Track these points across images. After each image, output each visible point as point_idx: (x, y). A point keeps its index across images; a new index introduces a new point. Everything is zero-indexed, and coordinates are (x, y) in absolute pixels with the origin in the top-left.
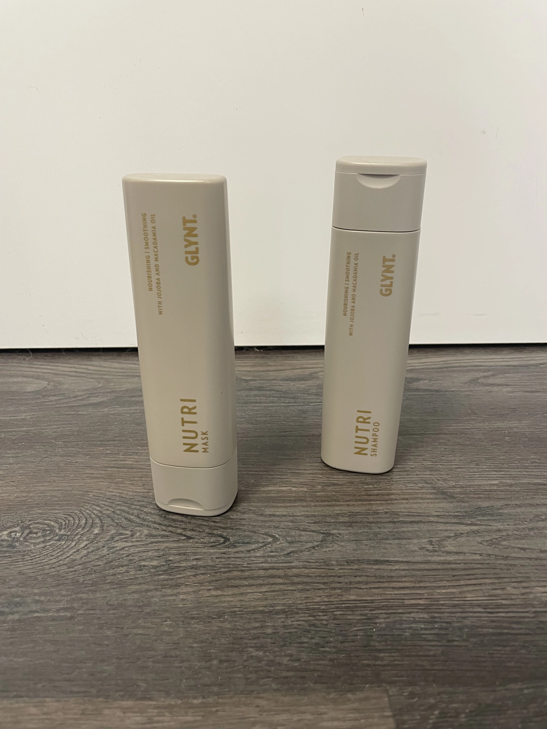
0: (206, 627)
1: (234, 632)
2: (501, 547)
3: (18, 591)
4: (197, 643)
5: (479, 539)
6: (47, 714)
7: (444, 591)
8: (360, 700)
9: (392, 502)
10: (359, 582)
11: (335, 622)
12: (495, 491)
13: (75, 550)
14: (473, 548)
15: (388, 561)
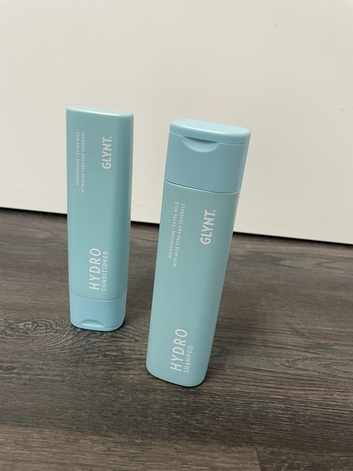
0: (146, 396)
1: (163, 402)
2: (332, 369)
3: (29, 361)
4: (140, 406)
5: (319, 363)
6: (45, 439)
7: (294, 392)
8: (239, 452)
9: (265, 333)
10: (242, 381)
11: (226, 403)
12: (330, 334)
13: (65, 340)
14: (314, 368)
15: (261, 370)
